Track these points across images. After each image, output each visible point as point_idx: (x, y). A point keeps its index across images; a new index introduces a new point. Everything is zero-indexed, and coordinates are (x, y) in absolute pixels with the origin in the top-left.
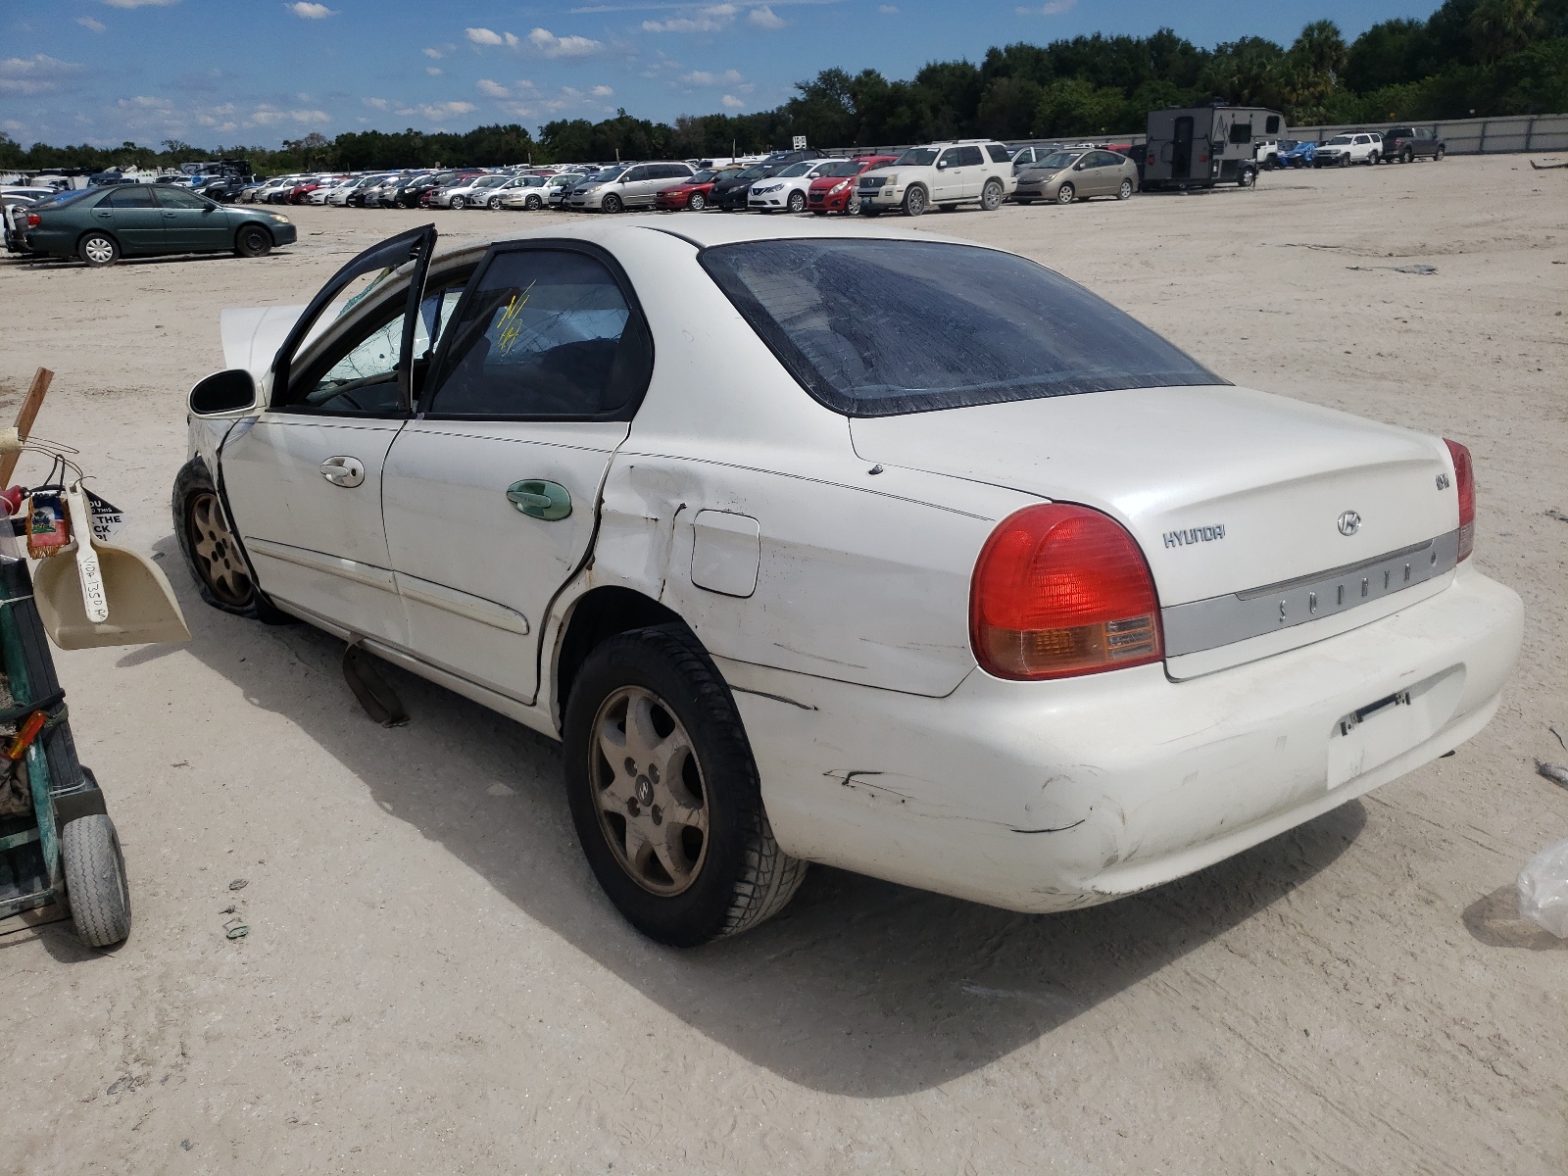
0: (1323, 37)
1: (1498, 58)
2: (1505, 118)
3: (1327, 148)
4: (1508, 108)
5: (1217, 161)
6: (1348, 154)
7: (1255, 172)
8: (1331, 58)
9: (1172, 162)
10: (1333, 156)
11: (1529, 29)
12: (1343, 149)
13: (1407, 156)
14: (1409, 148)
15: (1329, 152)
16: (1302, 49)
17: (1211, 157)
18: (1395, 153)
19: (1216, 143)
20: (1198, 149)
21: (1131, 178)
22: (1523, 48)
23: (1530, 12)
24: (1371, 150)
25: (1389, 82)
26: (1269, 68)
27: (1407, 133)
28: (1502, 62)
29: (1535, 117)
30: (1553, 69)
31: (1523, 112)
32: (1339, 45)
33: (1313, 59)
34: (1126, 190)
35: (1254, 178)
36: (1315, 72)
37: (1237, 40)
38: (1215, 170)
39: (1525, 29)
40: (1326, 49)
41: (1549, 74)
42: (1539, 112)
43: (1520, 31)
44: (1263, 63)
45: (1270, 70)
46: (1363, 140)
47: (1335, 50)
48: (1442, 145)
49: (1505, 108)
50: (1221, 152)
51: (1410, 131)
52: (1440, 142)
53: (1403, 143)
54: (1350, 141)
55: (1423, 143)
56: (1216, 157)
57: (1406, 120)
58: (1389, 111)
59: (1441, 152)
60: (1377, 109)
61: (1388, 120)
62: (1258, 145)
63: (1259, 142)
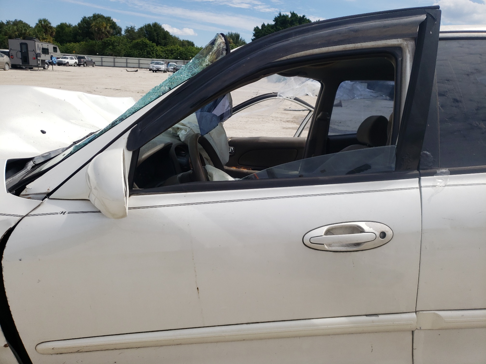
0: (46, 24)
1: (101, 39)
2: (106, 57)
3: (60, 59)
4: (107, 54)
5: (39, 60)
6: (68, 62)
7: (48, 65)
8: (50, 31)
9: (21, 59)
10: (64, 63)
11: (109, 32)
12: (66, 61)
13: (85, 65)
14: (85, 62)
15: (62, 61)
16: (39, 27)
17: (37, 58)
18: (82, 63)
19: (38, 53)
20: (31, 55)
21: (8, 63)
22: (108, 37)
23: (108, 27)
24: (75, 62)
25: (70, 42)
26: (28, 31)
27: (84, 58)
28: (103, 40)
29: (115, 57)
30: (117, 44)
31: (111, 55)
32: (51, 28)
33: (44, 31)
34: (7, 67)
35: (48, 67)
36: (45, 35)
37: (13, 20)
38: (39, 63)
39: (107, 32)
40: (47, 28)
41: (116, 46)
42: (116, 56)
43: (106, 32)
44: (26, 29)
45: (29, 32)
46: (72, 59)
47: (51, 29)
48: (94, 63)
49: (106, 54)
50: (40, 57)
51: (84, 57)
52: (94, 62)
53: (83, 61)
54: (68, 58)
55: (89, 61)
56: (38, 58)
57: (78, 54)
58: (72, 51)
59: (94, 65)
60: (68, 49)
61: (73, 53)
62: (52, 56)
63: (52, 55)
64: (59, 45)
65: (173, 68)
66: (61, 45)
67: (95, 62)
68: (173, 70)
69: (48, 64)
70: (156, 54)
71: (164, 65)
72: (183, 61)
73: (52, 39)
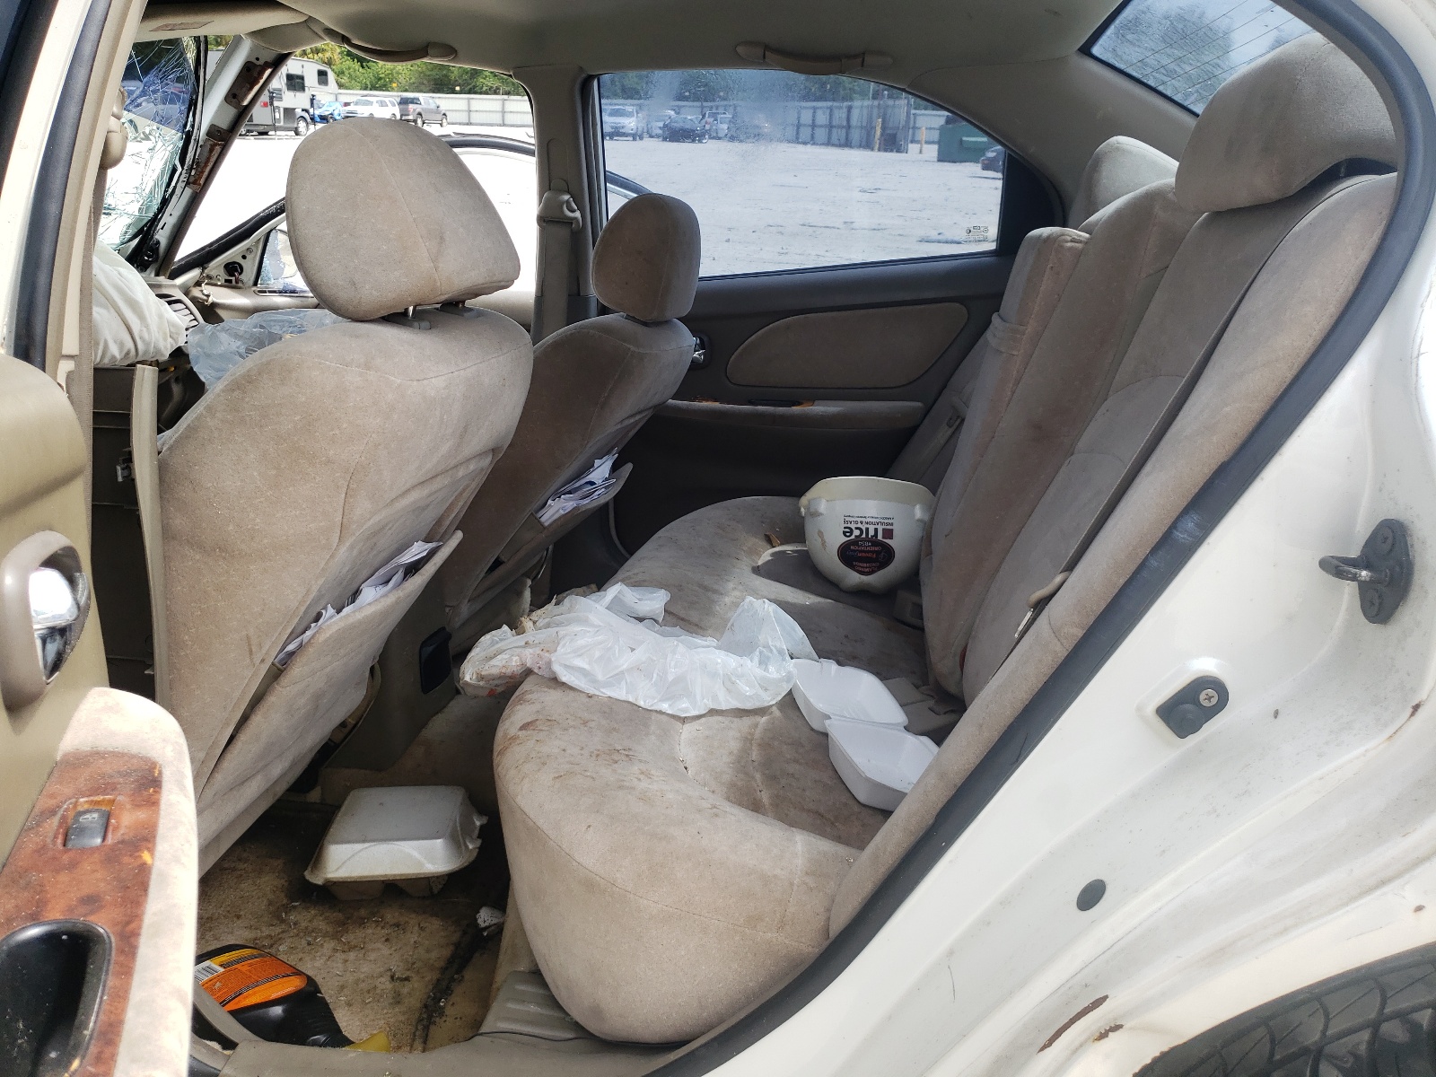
3: (353, 108)
4: (484, 89)
5: (278, 107)
6: (371, 116)
10: (357, 116)
12: (365, 110)
13: (419, 121)
14: (420, 114)
17: (272, 104)
18: (411, 117)
24: (389, 113)
27: (416, 101)
31: (496, 92)
38: (279, 116)
42: (508, 93)
46: (383, 104)
48: (444, 114)
49: (482, 88)
50: (280, 99)
51: (418, 99)
52: (443, 112)
53: (415, 110)
54: (370, 103)
55: (430, 111)
56: (276, 103)
57: (406, 91)
58: (391, 82)
59: (444, 121)
60: (380, 79)
61: (393, 89)
62: (313, 96)
63: (313, 93)
64: (357, 67)
65: (661, 124)
66: (363, 67)
67: (447, 113)
68: (660, 132)
69: (309, 120)
70: (623, 86)
71: (634, 119)
72: (698, 104)
73: (338, 50)
